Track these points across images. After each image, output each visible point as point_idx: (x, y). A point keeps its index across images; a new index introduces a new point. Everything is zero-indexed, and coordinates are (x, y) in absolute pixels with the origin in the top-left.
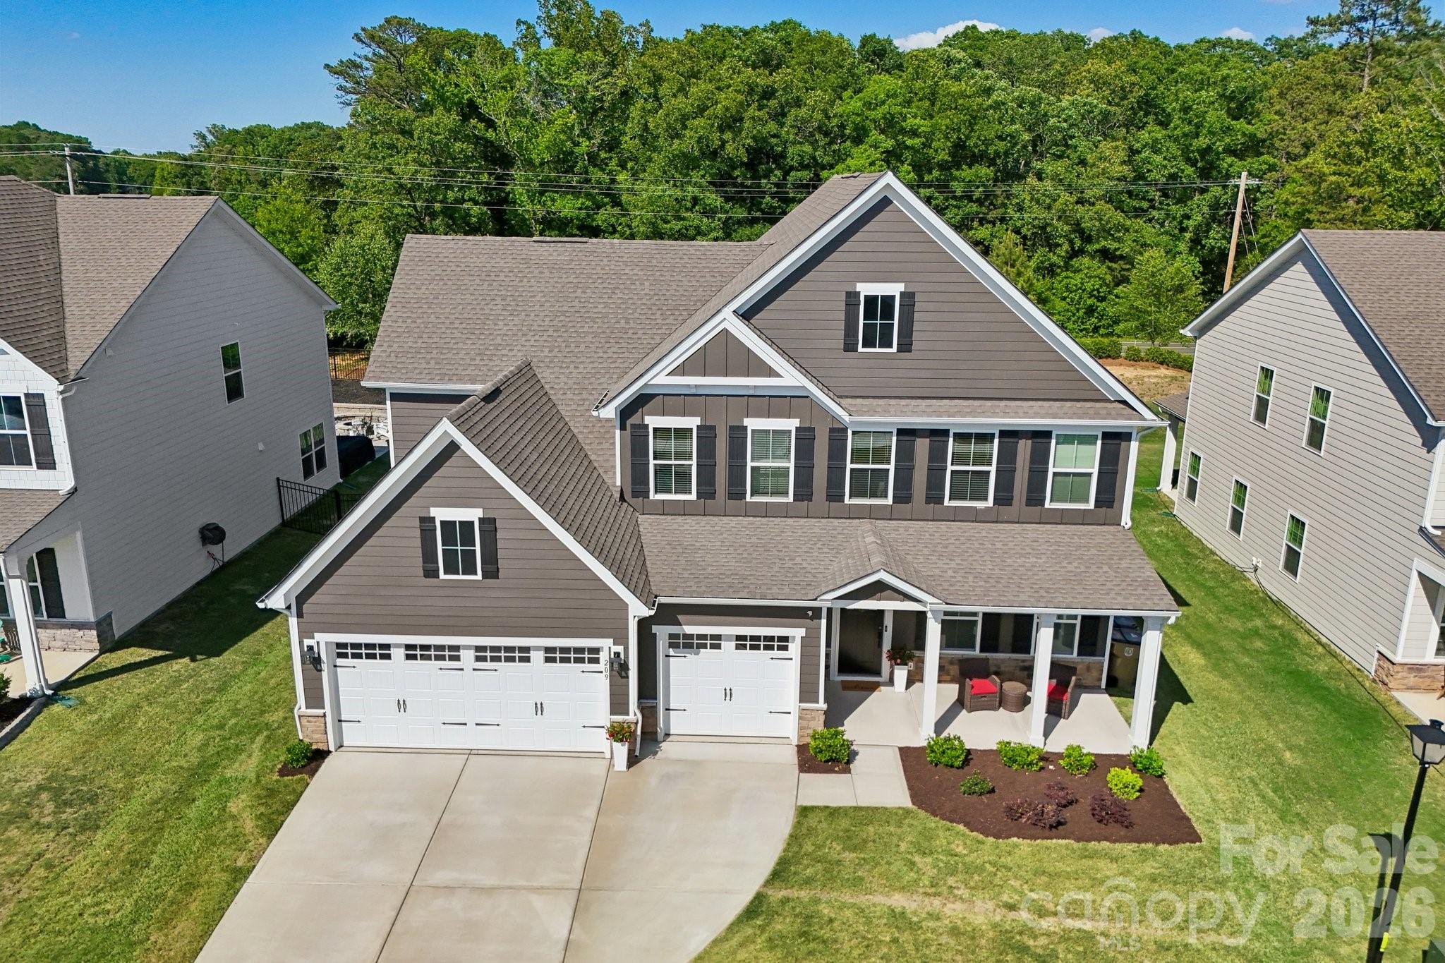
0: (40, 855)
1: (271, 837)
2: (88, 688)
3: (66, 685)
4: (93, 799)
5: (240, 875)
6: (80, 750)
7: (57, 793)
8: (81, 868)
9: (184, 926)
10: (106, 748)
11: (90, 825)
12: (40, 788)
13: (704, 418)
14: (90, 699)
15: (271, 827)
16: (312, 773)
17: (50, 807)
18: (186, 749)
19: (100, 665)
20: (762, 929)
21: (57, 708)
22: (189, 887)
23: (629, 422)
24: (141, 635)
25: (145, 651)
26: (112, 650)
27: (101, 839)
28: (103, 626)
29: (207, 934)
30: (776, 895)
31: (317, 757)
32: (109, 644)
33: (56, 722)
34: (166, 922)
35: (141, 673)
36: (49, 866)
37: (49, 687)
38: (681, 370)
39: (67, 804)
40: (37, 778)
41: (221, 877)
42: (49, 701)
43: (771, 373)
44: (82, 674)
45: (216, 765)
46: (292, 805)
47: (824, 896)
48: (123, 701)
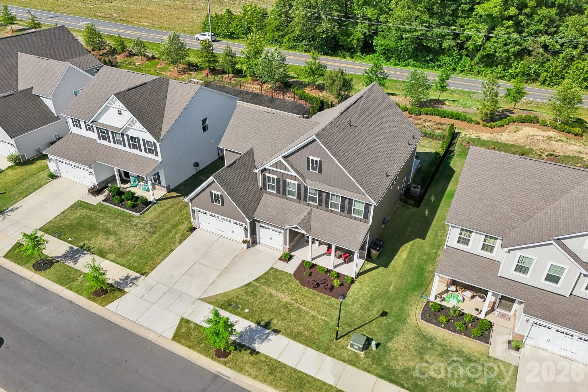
0: (145, 237)
1: (179, 245)
2: (162, 201)
3: (159, 200)
4: (156, 228)
5: (172, 250)
6: (157, 216)
7: (151, 224)
8: (150, 241)
9: (160, 257)
10: (162, 216)
11: (154, 233)
12: (148, 223)
13: (278, 176)
14: (162, 204)
15: (180, 243)
16: (192, 233)
17: (149, 227)
18: (175, 220)
19: (166, 196)
20: (247, 288)
21: (156, 205)
22: (164, 250)
23: (263, 173)
24: (176, 190)
25: (176, 193)
26: (169, 192)
27: (155, 236)
28: (168, 188)
29: (163, 260)
30: (254, 283)
31: (195, 229)
32: (169, 191)
33: (155, 209)
34: (158, 256)
35: (173, 199)
36: (145, 240)
37: (155, 200)
38: (272, 166)
39: (152, 227)
40: (148, 221)
41: (169, 250)
42: (155, 203)
43: (290, 171)
44: (163, 197)
45: (178, 225)
46: (185, 239)
47: (261, 286)
48: (168, 205)
